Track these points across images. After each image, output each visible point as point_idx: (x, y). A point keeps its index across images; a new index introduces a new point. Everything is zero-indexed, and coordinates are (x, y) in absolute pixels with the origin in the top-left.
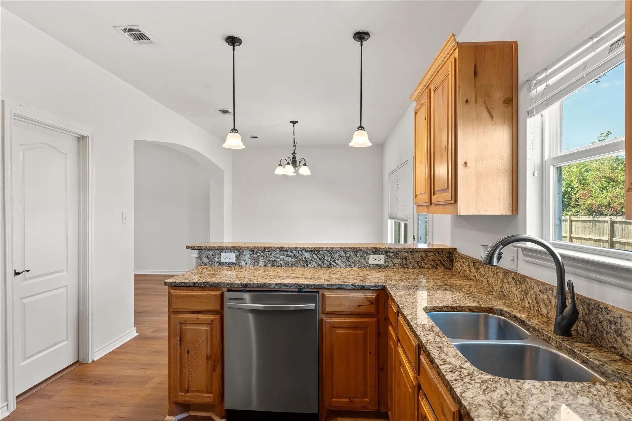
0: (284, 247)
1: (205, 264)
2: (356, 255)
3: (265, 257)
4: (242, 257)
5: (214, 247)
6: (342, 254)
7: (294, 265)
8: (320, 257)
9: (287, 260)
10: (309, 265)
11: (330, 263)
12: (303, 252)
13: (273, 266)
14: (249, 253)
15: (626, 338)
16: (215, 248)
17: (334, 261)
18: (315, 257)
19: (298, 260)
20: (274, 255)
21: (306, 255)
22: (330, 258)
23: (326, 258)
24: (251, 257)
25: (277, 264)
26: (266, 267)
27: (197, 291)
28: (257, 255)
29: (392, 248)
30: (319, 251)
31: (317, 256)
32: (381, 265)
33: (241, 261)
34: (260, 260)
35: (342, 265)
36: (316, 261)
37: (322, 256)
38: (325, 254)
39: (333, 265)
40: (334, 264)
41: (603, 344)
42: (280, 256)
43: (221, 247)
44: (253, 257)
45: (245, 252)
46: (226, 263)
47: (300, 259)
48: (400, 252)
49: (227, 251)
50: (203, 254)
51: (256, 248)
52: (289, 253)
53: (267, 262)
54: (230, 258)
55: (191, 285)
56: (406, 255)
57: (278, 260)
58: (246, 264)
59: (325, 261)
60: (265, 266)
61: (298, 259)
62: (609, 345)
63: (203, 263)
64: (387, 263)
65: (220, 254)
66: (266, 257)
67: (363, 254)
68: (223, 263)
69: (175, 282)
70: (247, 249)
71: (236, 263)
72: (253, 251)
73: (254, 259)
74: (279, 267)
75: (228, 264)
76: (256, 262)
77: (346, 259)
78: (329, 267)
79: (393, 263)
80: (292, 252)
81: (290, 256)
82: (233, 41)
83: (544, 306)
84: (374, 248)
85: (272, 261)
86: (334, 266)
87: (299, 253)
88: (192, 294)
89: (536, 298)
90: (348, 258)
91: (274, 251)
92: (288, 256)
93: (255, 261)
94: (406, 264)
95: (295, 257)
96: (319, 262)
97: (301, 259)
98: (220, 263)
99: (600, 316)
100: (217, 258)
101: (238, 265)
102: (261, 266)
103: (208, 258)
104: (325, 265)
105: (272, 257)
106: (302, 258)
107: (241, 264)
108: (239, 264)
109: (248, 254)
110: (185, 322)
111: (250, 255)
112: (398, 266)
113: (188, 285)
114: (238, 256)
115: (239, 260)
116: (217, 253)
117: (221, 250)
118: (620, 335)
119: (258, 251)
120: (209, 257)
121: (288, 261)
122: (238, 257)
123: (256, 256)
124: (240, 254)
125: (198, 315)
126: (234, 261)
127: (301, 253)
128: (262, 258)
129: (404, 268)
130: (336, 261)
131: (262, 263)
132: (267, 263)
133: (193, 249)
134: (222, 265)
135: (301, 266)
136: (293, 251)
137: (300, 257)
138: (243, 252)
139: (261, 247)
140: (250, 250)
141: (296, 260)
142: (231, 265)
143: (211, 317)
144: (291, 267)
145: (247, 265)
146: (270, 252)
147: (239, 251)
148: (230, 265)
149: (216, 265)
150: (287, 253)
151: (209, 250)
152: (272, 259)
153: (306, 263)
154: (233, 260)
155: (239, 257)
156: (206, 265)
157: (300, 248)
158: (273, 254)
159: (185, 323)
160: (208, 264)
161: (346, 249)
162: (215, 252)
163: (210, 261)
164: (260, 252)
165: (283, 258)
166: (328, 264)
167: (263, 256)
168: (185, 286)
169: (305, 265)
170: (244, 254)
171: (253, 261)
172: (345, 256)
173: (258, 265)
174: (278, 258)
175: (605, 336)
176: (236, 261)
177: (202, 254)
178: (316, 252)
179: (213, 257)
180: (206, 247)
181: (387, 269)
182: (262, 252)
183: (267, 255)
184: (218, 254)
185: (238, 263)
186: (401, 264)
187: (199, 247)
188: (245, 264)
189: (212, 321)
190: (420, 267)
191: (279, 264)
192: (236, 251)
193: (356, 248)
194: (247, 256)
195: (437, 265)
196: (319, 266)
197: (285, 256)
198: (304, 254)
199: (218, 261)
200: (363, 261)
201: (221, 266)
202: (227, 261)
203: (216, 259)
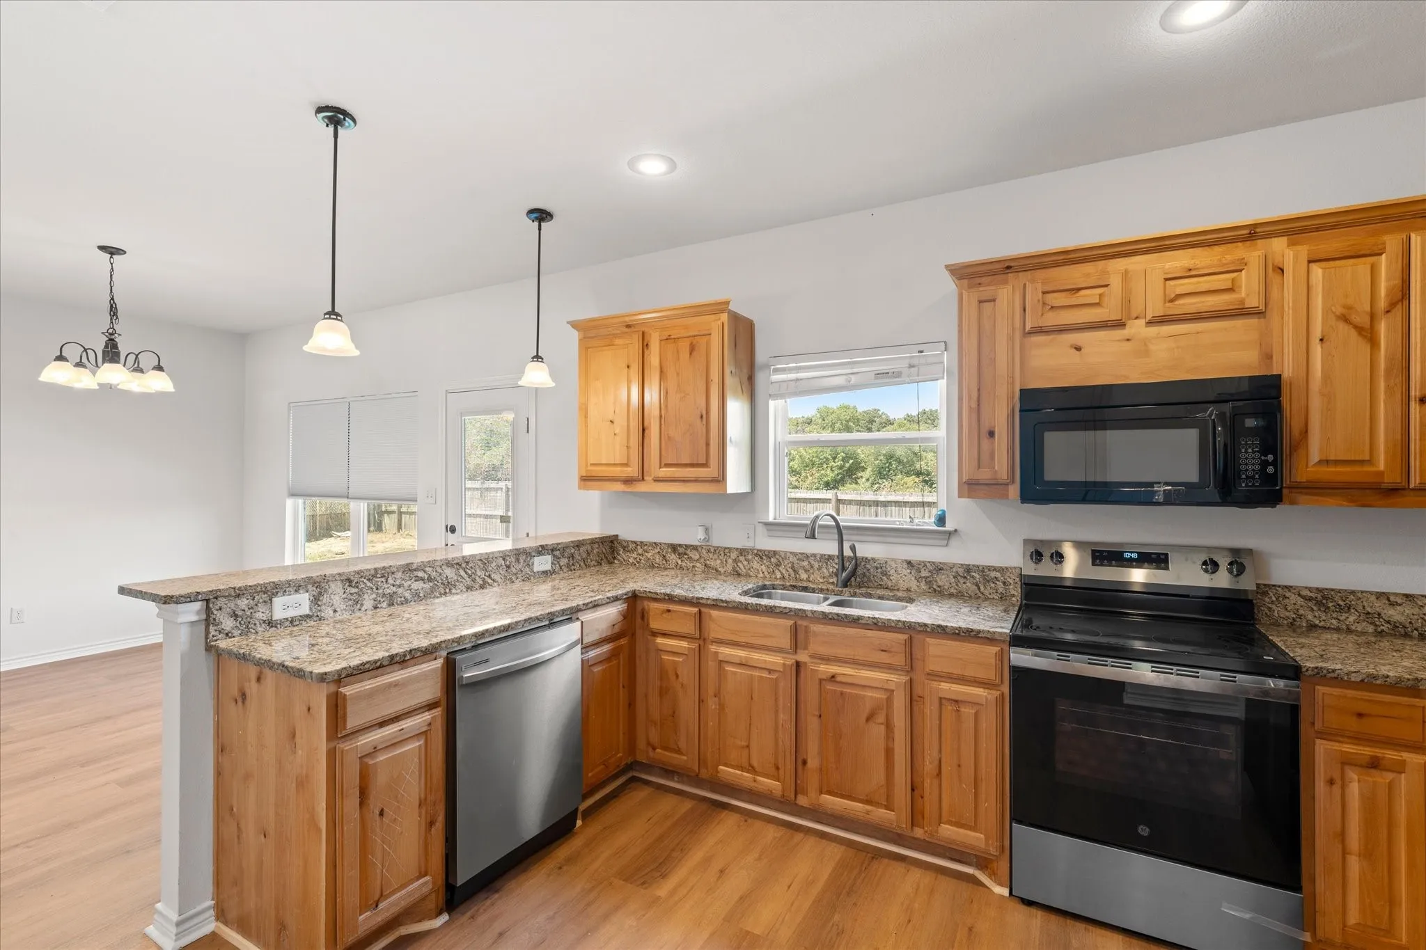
0: (412, 563)
1: (227, 634)
2: (518, 560)
3: (375, 590)
4: (325, 599)
5: (255, 585)
6: (501, 561)
7: (429, 595)
8: (470, 572)
9: (416, 589)
10: (454, 591)
11: (483, 580)
12: (443, 567)
13: (391, 604)
14: (341, 586)
15: (890, 575)
16: (259, 589)
17: (489, 576)
18: (462, 573)
19: (436, 585)
20: (393, 583)
21: (449, 572)
22: (484, 572)
23: (479, 573)
24: (345, 596)
25: (399, 599)
26: (378, 610)
27: (395, 674)
28: (357, 587)
29: (560, 544)
30: (467, 563)
31: (465, 571)
32: (546, 571)
33: (323, 607)
34: (366, 596)
35: (500, 580)
36: (463, 580)
37: (473, 570)
38: (477, 567)
39: (488, 583)
40: (490, 581)
41: (871, 584)
42: (403, 582)
43: (273, 583)
44: (351, 594)
45: (333, 585)
46: (287, 619)
47: (438, 582)
48: (567, 547)
49: (287, 590)
50: (220, 609)
51: (358, 573)
52: (420, 574)
53: (379, 599)
54: (297, 605)
55: (384, 663)
56: (573, 551)
57: (400, 591)
58: (335, 611)
59: (477, 578)
60: (376, 608)
61: (436, 582)
62: (876, 584)
63: (220, 632)
64: (553, 566)
65: (271, 600)
66: (377, 589)
67: (527, 557)
68: (279, 622)
69: (350, 667)
70: (338, 579)
71: (311, 614)
72: (350, 581)
73: (352, 597)
74: (402, 604)
75: (292, 622)
76: (357, 602)
77: (505, 570)
78: (482, 587)
79: (560, 565)
80: (425, 572)
81: (422, 579)
82: (336, 117)
83: (803, 571)
84: (541, 546)
85: (388, 596)
86: (489, 585)
87: (436, 571)
88: (390, 680)
89: (793, 567)
90: (508, 567)
91: (393, 573)
92: (418, 579)
93: (354, 601)
94: (573, 565)
95: (430, 579)
96: (469, 582)
97: (440, 581)
98: (270, 623)
99: (867, 566)
100: (263, 612)
101: (315, 619)
102: (366, 610)
103: (236, 616)
104: (477, 586)
105: (388, 588)
106: (442, 580)
107: (323, 615)
108: (318, 616)
109: (338, 590)
110: (375, 748)
111: (343, 591)
112: (565, 569)
113: (378, 664)
114: (315, 599)
115: (319, 606)
116: (261, 601)
117: (271, 591)
118: (886, 574)
119: (361, 580)
120: (240, 613)
121: (418, 590)
122: (316, 601)
123: (354, 590)
124: (320, 593)
125: (400, 723)
126: (307, 612)
127: (439, 570)
128: (369, 591)
129: (571, 570)
130: (492, 576)
131: (368, 603)
132: (380, 601)
133: (191, 601)
134: (276, 627)
135: (441, 594)
136: (427, 569)
137: (438, 579)
138: (327, 587)
139: (370, 570)
140: (342, 581)
141: (431, 584)
142: (300, 621)
143: (427, 716)
144: (424, 601)
145: (337, 614)
146: (385, 576)
147: (317, 586)
148: (297, 623)
149: (260, 629)
150: (416, 573)
151: (238, 596)
152: (389, 591)
153: (448, 587)
154: (305, 610)
155: (319, 600)
156: (230, 635)
157: (441, 560)
158: (390, 581)
159: (376, 750)
160: (236, 633)
161: (507, 553)
162: (257, 597)
163: (243, 622)
164: (365, 581)
165: (410, 586)
166: (481, 582)
167: (372, 588)
168: (372, 669)
169: (447, 591)
170: (330, 591)
171: (350, 603)
172: (503, 564)
173: (360, 610)
174: (399, 586)
175: (872, 579)
176: (311, 609)
177: (217, 610)
178: (464, 565)
179: (251, 610)
180: (234, 588)
181: (554, 576)
182: (369, 580)
183: (379, 584)
184: (265, 602)
185: (316, 615)
186: (568, 566)
187: (211, 591)
188: (331, 612)
189: (430, 724)
190: (586, 565)
191: (403, 599)
192: (310, 587)
193: (520, 549)
194: (336, 596)
195: (602, 559)
196: (468, 588)
197: (412, 581)
198: (445, 571)
199: (264, 619)
200: (527, 569)
201: (274, 628)
202: (290, 614)
203: (259, 615)
